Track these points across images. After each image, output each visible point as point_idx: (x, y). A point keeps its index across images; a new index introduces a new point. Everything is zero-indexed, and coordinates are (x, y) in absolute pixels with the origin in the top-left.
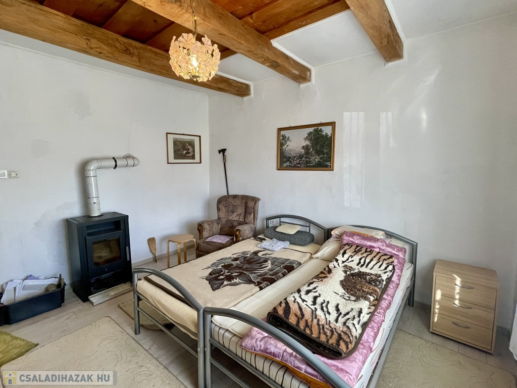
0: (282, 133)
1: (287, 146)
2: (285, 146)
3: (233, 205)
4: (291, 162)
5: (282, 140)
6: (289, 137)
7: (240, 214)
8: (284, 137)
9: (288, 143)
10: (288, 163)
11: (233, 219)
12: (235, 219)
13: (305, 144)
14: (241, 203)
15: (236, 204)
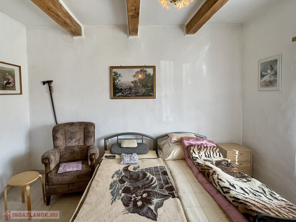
0: (114, 70)
1: (119, 80)
2: (117, 81)
3: (71, 132)
4: (123, 93)
5: (114, 76)
6: (120, 74)
7: (80, 139)
8: (116, 74)
9: (120, 78)
10: (120, 94)
11: (72, 145)
12: (74, 144)
13: (133, 80)
14: (80, 129)
15: (74, 131)
